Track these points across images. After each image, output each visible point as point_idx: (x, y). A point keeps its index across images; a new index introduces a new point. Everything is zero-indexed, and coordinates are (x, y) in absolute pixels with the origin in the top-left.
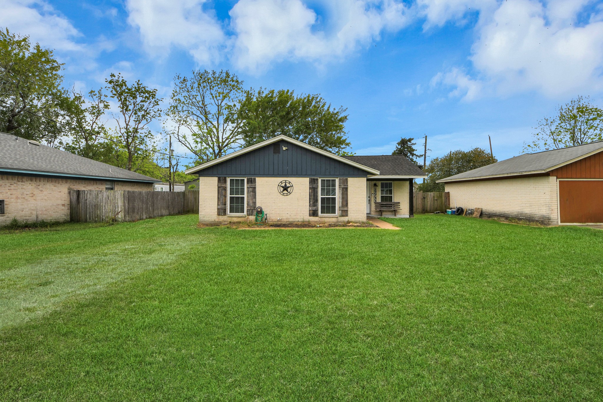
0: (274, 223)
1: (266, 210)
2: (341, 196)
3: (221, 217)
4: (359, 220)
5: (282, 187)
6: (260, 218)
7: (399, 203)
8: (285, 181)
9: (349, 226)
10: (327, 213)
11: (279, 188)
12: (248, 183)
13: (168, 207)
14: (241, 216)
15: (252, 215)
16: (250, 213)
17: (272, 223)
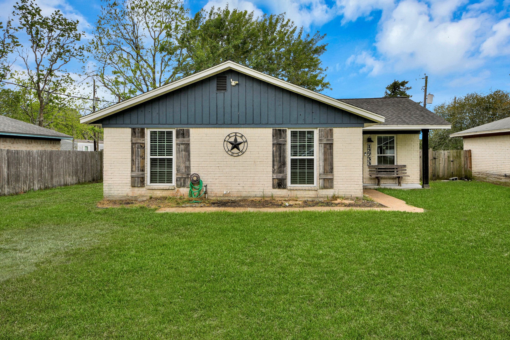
0: (219, 199)
1: (205, 179)
2: (322, 157)
3: (136, 189)
4: (350, 193)
5: (231, 143)
6: (196, 192)
7: (405, 166)
8: (234, 134)
9: (337, 205)
10: (300, 183)
11: (225, 145)
12: (177, 137)
13: (76, 173)
14: (168, 188)
15: (184, 186)
16: (181, 183)
17: (214, 198)
